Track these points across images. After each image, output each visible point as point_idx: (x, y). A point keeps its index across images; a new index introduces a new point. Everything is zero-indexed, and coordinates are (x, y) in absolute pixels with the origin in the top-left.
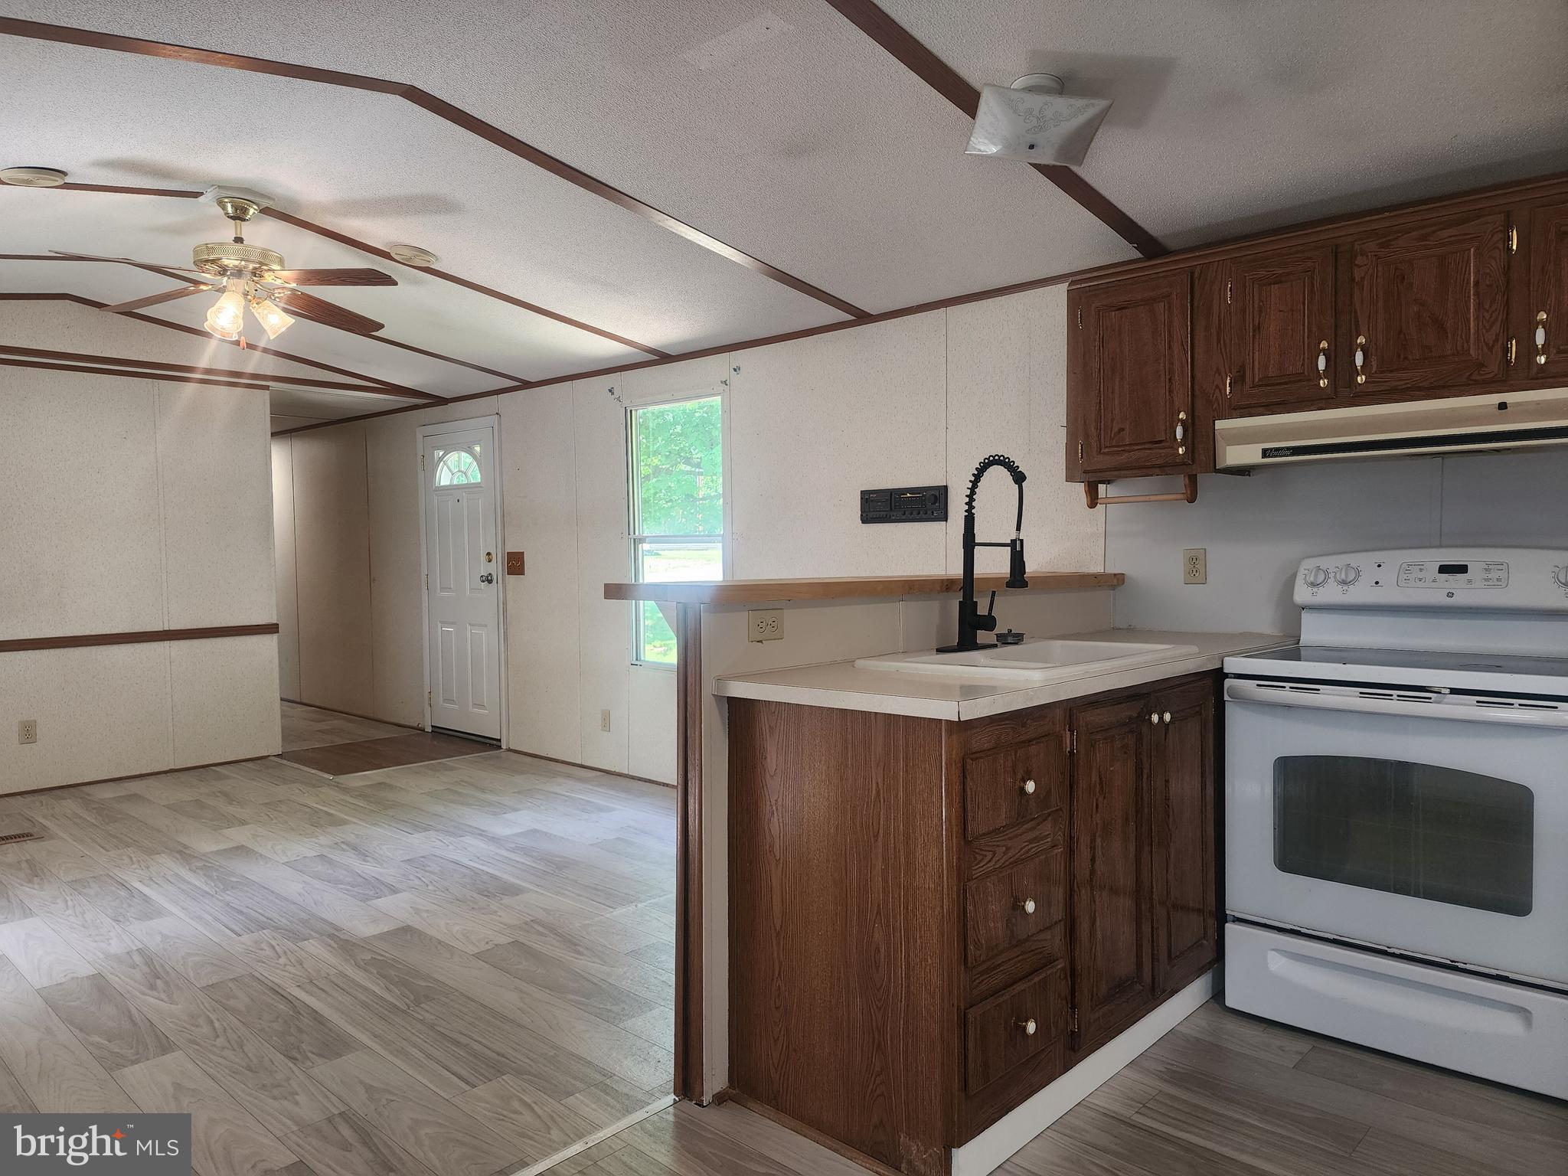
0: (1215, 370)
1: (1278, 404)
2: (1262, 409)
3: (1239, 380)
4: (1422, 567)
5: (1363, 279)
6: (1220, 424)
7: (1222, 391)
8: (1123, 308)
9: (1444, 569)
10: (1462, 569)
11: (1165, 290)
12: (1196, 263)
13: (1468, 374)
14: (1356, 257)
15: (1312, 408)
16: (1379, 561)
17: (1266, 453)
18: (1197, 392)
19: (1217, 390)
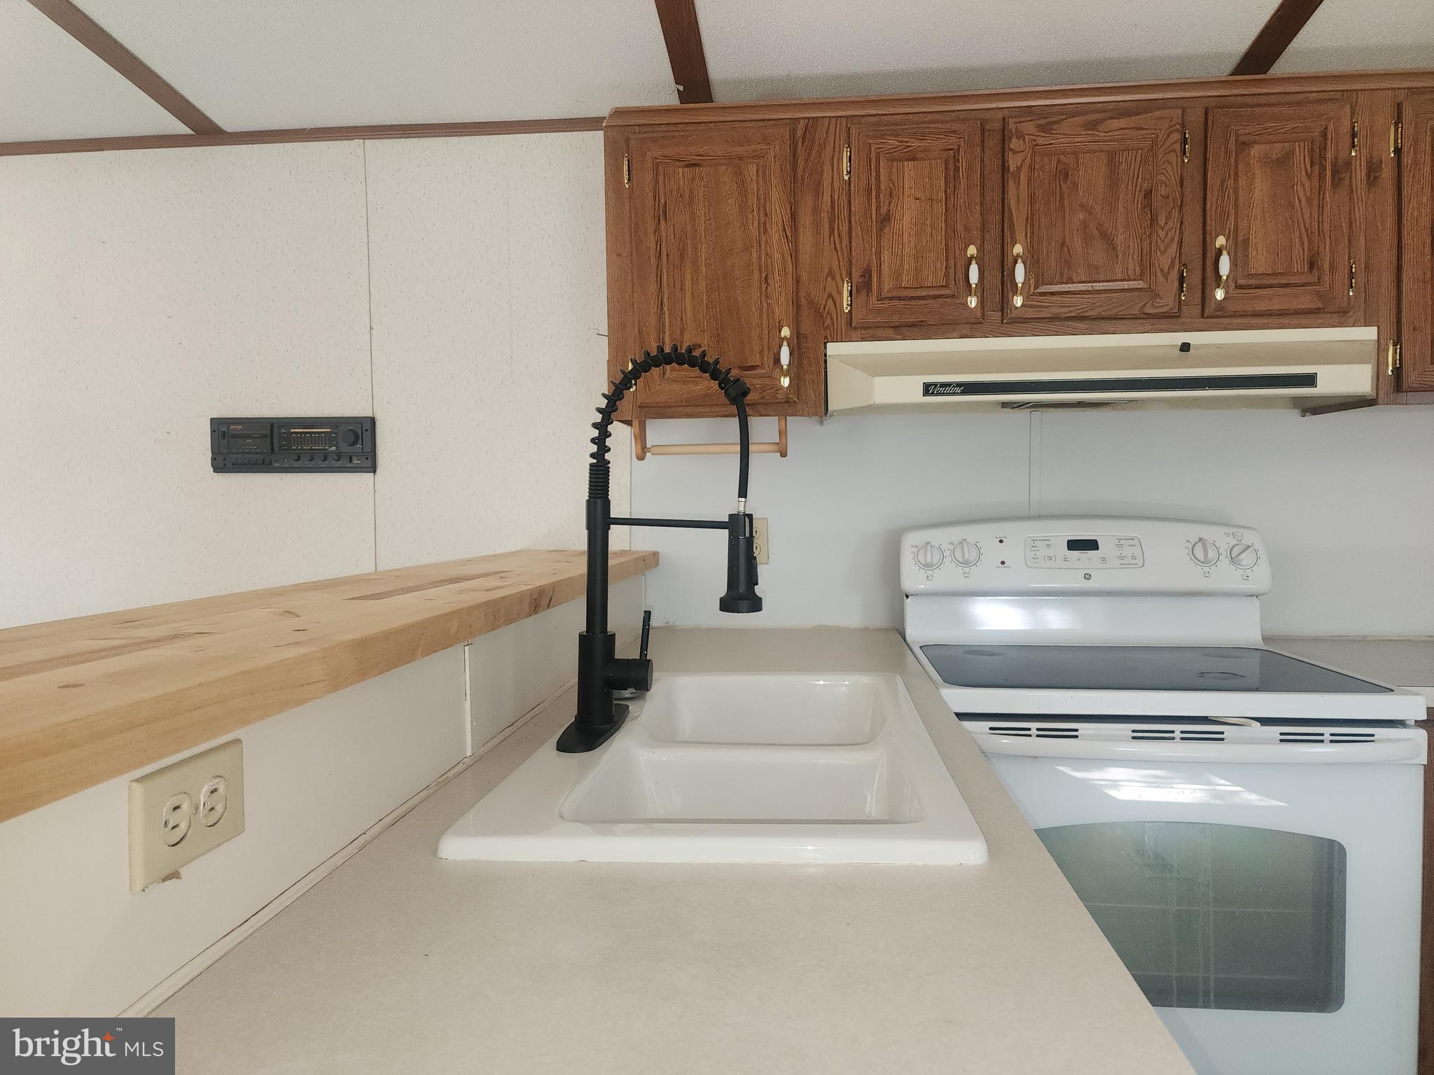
0: (826, 270)
1: (913, 325)
2: (890, 332)
3: (863, 286)
4: (1048, 543)
5: (1019, 169)
6: (833, 349)
7: (837, 305)
8: (693, 165)
9: (1074, 545)
10: (1091, 545)
11: (758, 147)
12: (800, 115)
13: (1140, 305)
14: (1010, 139)
15: (955, 334)
16: (1001, 535)
17: (928, 389)
18: (803, 301)
19: (830, 302)
